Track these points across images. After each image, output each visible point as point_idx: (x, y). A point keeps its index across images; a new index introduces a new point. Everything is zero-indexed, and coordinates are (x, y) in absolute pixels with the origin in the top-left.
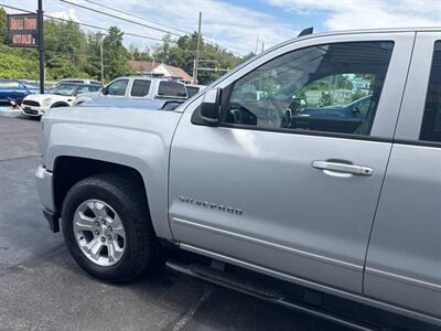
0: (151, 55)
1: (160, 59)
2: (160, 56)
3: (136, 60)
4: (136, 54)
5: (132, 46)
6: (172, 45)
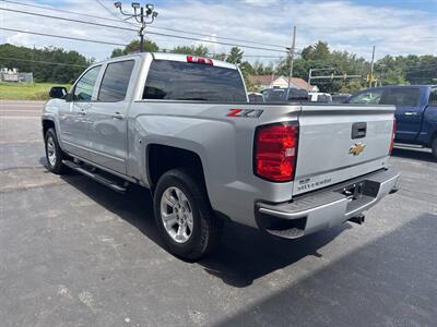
0: (274, 69)
1: (283, 72)
2: (283, 68)
3: (260, 74)
4: (260, 70)
5: (257, 63)
6: (296, 57)
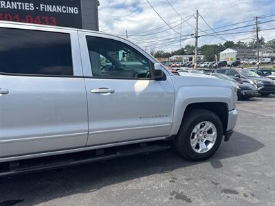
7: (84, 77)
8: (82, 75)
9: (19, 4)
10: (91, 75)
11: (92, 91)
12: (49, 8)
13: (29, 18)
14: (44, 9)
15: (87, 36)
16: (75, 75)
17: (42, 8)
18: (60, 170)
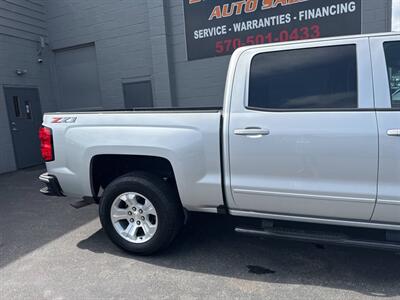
7: (375, 110)
8: (372, 107)
9: (273, 18)
10: (390, 107)
11: (389, 133)
12: (311, 14)
13: (284, 34)
14: (303, 18)
15: (385, 43)
16: (360, 107)
17: (301, 16)
18: (320, 246)
